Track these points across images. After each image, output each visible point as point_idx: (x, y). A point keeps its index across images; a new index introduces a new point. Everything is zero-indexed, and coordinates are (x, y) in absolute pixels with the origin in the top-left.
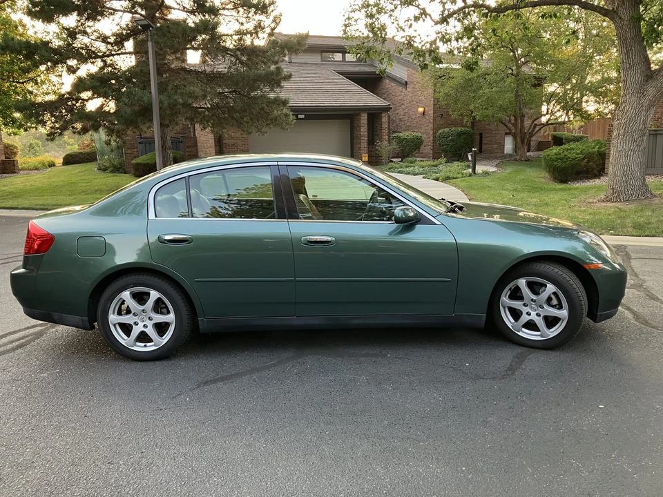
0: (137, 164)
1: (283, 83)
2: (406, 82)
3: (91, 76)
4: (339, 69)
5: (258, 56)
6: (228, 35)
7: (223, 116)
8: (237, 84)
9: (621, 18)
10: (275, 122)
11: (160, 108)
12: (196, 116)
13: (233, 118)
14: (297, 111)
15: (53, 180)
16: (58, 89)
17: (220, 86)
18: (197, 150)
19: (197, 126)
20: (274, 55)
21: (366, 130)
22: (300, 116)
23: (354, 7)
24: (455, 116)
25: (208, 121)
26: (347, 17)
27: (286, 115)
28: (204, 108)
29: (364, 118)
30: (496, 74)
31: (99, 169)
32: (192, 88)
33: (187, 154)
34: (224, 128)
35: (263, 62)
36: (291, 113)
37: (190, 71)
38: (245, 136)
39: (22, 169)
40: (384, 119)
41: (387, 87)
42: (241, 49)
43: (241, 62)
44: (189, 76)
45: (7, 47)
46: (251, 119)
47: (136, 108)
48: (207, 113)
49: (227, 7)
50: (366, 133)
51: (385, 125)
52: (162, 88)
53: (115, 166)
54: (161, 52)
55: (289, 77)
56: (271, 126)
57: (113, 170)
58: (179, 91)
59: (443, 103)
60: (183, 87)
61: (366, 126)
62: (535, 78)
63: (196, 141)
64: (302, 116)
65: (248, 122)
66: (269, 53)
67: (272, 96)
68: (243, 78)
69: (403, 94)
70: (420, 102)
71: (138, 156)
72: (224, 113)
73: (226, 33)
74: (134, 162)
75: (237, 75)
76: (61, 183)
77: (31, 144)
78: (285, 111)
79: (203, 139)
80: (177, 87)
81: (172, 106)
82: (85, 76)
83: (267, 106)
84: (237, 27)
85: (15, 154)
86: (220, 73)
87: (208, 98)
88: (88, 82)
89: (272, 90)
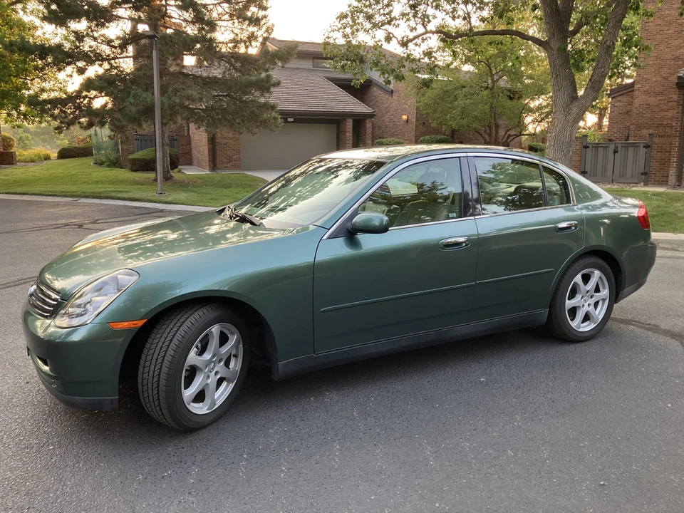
0: (134, 159)
1: (272, 89)
2: (392, 91)
3: (99, 77)
4: (329, 75)
5: (250, 63)
6: (223, 43)
7: (217, 117)
8: (230, 88)
9: (551, 48)
10: (264, 124)
11: (162, 109)
12: (193, 116)
13: (226, 119)
14: (285, 115)
15: (52, 172)
16: (64, 87)
17: (215, 90)
18: (190, 148)
19: (192, 126)
20: (264, 64)
21: (351, 135)
22: (289, 120)
23: (334, 28)
24: (434, 125)
25: (202, 122)
26: (326, 36)
27: (275, 118)
28: (200, 109)
29: (349, 124)
30: (471, 87)
31: (96, 163)
32: (190, 91)
33: (180, 152)
34: (217, 128)
35: (255, 69)
36: (280, 117)
37: (187, 75)
38: (237, 136)
39: (20, 161)
40: (369, 125)
41: (375, 94)
42: (235, 56)
43: (235, 68)
44: (187, 80)
45: (24, 48)
46: (243, 120)
47: (141, 108)
48: (202, 114)
49: (223, 18)
50: (351, 138)
51: (369, 131)
52: (163, 90)
53: (110, 161)
54: (163, 58)
55: (278, 84)
56: (261, 128)
57: (109, 165)
58: (178, 94)
59: (424, 112)
60: (182, 90)
61: (351, 131)
62: (510, 91)
63: (190, 139)
64: (292, 120)
65: (239, 124)
66: (261, 62)
67: (262, 100)
68: (236, 84)
69: (389, 102)
70: (405, 110)
71: (133, 152)
72: (218, 114)
73: (222, 41)
74: (131, 157)
75: (231, 80)
76: (62, 175)
77: (21, 138)
78: (274, 114)
79: (197, 138)
80: (176, 90)
81: (172, 107)
82: (94, 77)
83: (258, 109)
84: (232, 36)
85: (11, 146)
86: (215, 77)
87: (204, 100)
88: (97, 83)
89: (262, 95)
